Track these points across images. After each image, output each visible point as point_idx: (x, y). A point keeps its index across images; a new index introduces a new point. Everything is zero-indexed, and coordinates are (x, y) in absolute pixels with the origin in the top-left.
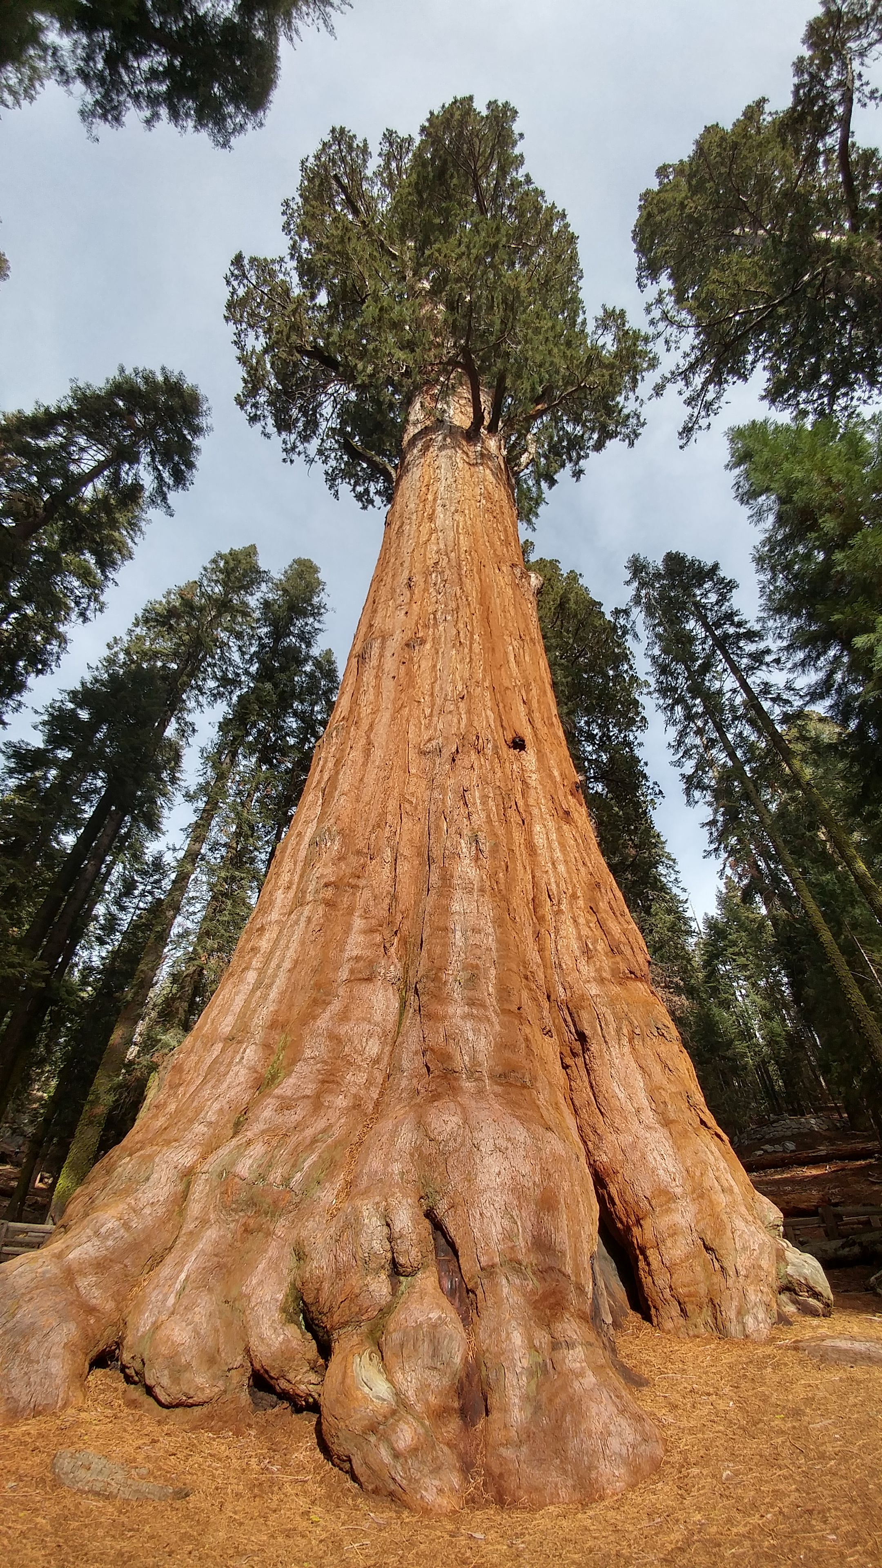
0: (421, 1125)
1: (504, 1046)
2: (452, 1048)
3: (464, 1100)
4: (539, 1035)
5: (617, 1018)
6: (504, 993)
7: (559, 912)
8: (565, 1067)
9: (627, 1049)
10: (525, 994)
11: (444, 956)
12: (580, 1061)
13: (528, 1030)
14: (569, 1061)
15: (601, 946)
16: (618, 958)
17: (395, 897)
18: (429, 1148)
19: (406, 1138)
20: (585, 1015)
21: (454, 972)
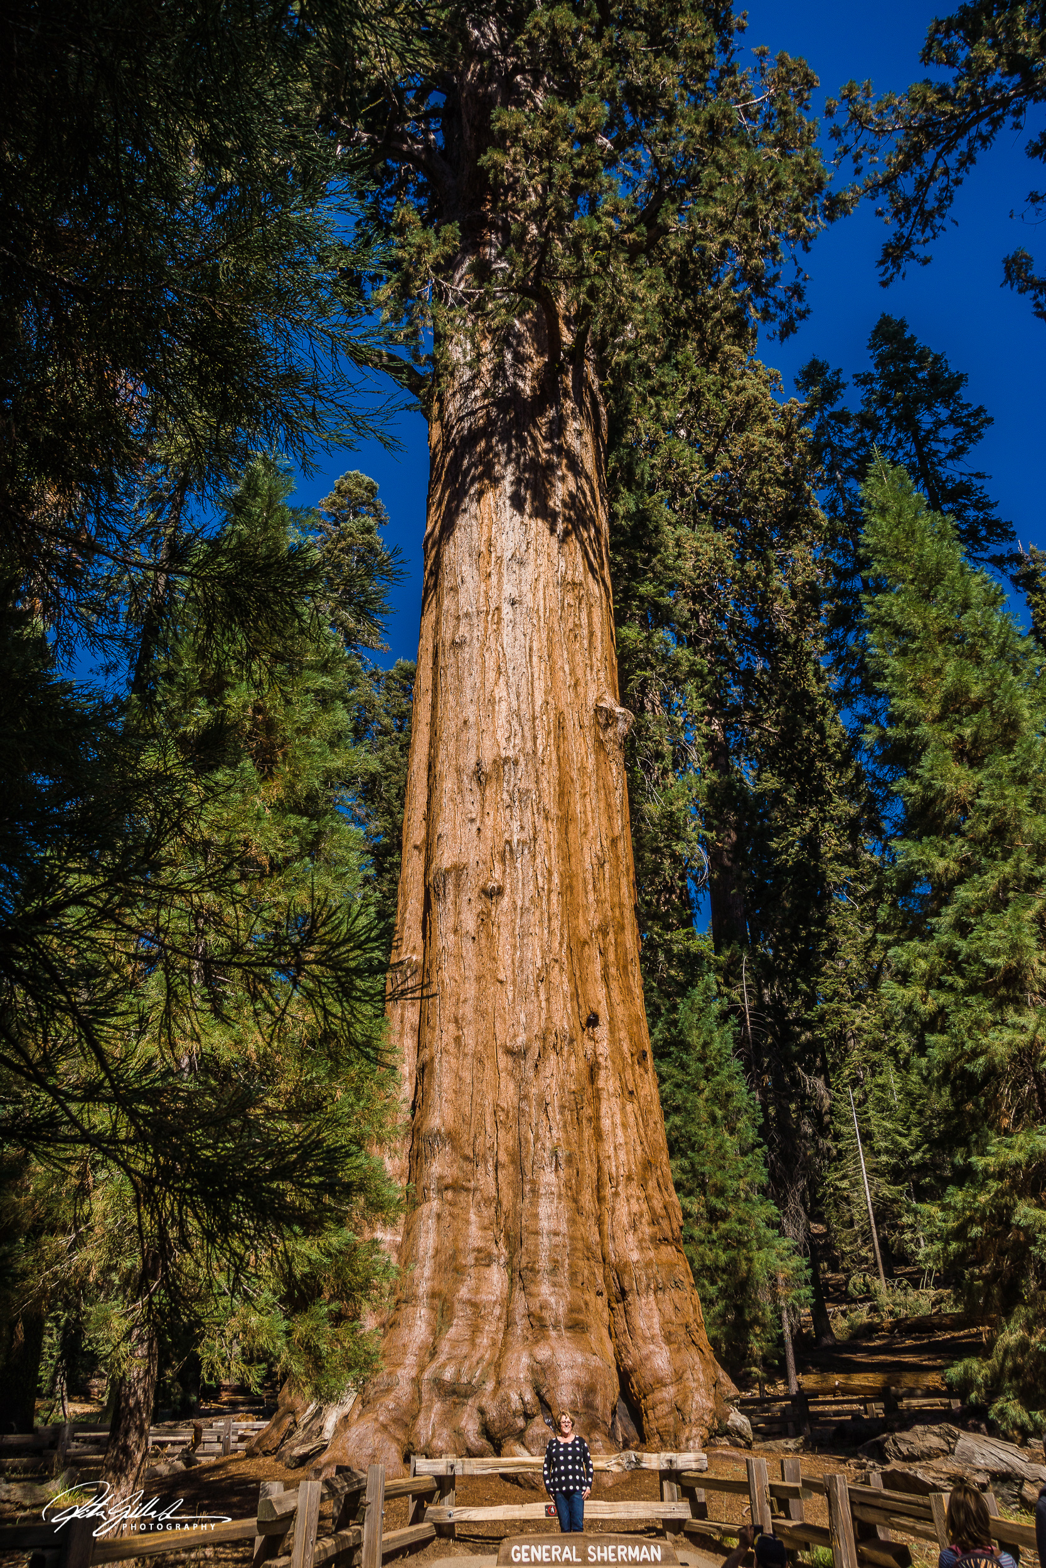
0: (531, 1355)
1: (573, 1309)
2: (545, 1314)
3: (553, 1343)
4: (593, 1295)
5: (648, 1278)
6: (573, 1275)
7: (616, 1194)
8: (612, 1309)
9: (652, 1298)
10: (586, 1272)
11: (536, 1253)
12: (621, 1305)
13: (587, 1297)
14: (614, 1305)
15: (646, 1218)
16: (656, 1228)
17: (499, 1203)
18: (537, 1367)
19: (525, 1360)
20: (626, 1278)
21: (544, 1263)
